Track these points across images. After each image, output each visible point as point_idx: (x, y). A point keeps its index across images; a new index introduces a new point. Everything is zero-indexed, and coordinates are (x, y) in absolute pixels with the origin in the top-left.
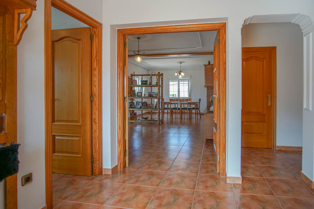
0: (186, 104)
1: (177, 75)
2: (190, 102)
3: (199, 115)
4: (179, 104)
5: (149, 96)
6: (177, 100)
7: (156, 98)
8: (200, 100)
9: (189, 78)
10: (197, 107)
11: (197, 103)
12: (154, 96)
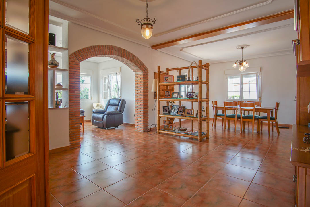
0: (252, 110)
1: (237, 66)
2: (258, 107)
3: (275, 129)
4: (239, 109)
5: (187, 97)
6: (236, 104)
7: (196, 100)
8: (278, 105)
9: (259, 72)
10: (272, 115)
11: (273, 109)
12: (194, 97)
